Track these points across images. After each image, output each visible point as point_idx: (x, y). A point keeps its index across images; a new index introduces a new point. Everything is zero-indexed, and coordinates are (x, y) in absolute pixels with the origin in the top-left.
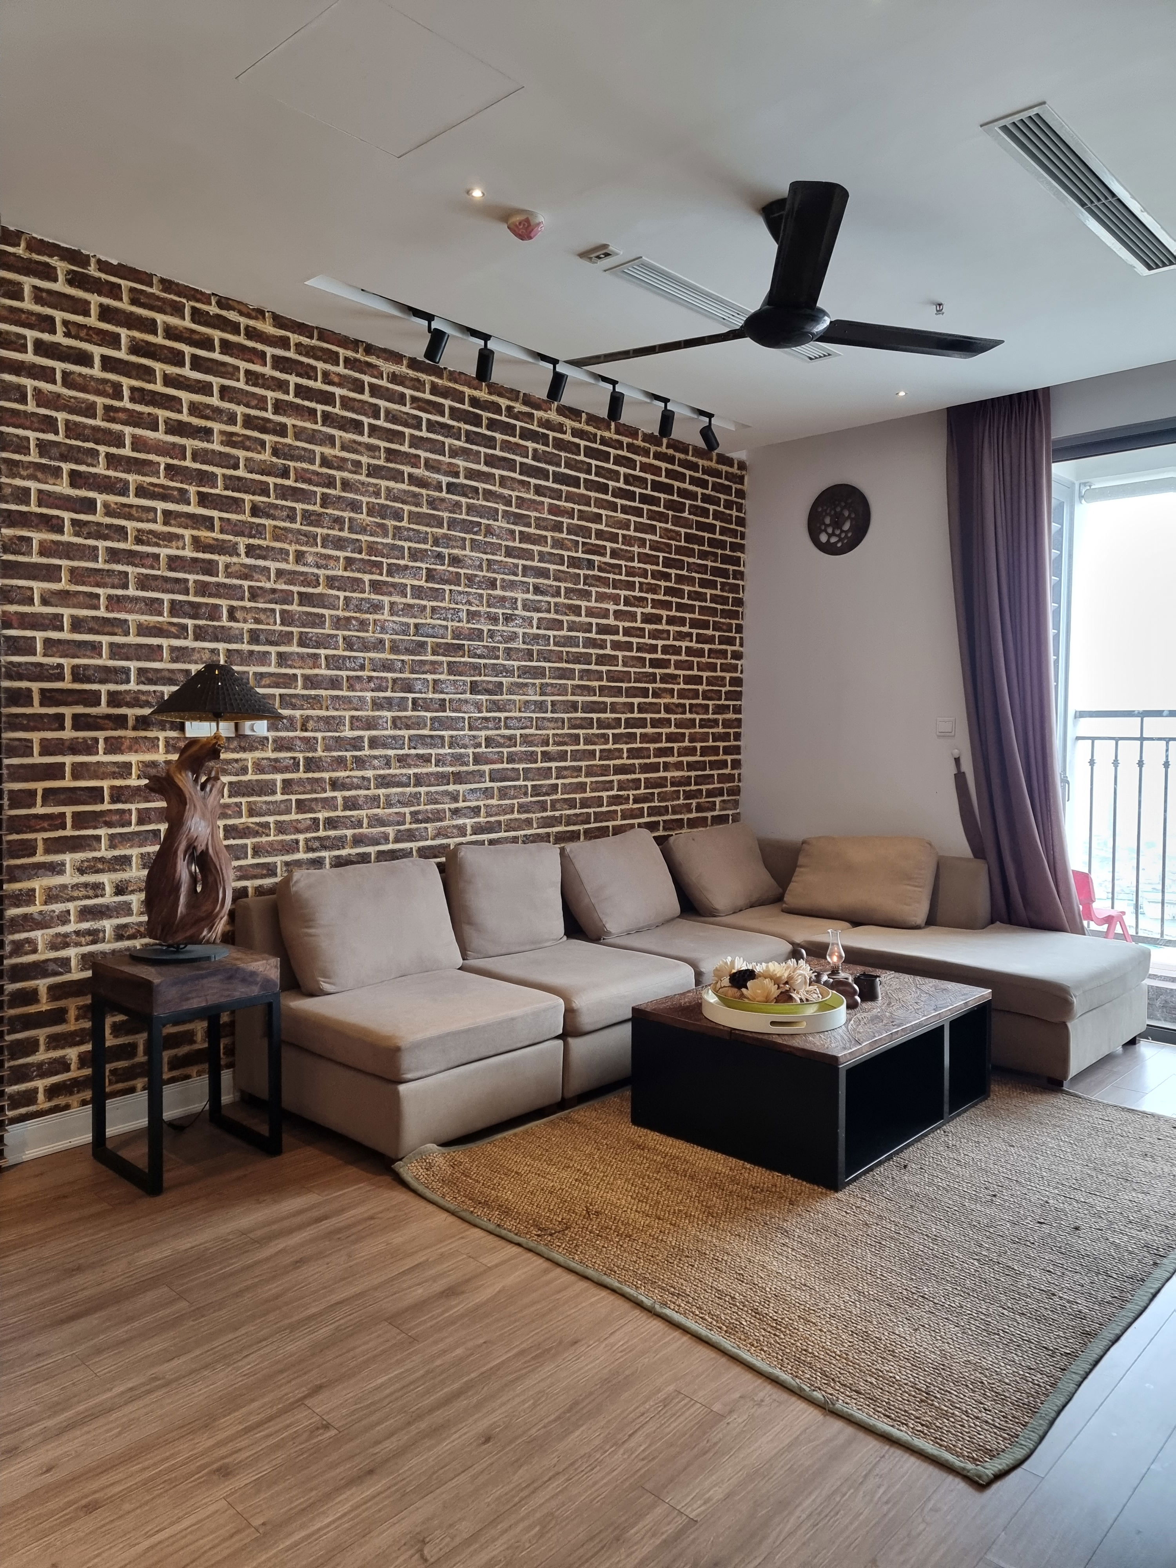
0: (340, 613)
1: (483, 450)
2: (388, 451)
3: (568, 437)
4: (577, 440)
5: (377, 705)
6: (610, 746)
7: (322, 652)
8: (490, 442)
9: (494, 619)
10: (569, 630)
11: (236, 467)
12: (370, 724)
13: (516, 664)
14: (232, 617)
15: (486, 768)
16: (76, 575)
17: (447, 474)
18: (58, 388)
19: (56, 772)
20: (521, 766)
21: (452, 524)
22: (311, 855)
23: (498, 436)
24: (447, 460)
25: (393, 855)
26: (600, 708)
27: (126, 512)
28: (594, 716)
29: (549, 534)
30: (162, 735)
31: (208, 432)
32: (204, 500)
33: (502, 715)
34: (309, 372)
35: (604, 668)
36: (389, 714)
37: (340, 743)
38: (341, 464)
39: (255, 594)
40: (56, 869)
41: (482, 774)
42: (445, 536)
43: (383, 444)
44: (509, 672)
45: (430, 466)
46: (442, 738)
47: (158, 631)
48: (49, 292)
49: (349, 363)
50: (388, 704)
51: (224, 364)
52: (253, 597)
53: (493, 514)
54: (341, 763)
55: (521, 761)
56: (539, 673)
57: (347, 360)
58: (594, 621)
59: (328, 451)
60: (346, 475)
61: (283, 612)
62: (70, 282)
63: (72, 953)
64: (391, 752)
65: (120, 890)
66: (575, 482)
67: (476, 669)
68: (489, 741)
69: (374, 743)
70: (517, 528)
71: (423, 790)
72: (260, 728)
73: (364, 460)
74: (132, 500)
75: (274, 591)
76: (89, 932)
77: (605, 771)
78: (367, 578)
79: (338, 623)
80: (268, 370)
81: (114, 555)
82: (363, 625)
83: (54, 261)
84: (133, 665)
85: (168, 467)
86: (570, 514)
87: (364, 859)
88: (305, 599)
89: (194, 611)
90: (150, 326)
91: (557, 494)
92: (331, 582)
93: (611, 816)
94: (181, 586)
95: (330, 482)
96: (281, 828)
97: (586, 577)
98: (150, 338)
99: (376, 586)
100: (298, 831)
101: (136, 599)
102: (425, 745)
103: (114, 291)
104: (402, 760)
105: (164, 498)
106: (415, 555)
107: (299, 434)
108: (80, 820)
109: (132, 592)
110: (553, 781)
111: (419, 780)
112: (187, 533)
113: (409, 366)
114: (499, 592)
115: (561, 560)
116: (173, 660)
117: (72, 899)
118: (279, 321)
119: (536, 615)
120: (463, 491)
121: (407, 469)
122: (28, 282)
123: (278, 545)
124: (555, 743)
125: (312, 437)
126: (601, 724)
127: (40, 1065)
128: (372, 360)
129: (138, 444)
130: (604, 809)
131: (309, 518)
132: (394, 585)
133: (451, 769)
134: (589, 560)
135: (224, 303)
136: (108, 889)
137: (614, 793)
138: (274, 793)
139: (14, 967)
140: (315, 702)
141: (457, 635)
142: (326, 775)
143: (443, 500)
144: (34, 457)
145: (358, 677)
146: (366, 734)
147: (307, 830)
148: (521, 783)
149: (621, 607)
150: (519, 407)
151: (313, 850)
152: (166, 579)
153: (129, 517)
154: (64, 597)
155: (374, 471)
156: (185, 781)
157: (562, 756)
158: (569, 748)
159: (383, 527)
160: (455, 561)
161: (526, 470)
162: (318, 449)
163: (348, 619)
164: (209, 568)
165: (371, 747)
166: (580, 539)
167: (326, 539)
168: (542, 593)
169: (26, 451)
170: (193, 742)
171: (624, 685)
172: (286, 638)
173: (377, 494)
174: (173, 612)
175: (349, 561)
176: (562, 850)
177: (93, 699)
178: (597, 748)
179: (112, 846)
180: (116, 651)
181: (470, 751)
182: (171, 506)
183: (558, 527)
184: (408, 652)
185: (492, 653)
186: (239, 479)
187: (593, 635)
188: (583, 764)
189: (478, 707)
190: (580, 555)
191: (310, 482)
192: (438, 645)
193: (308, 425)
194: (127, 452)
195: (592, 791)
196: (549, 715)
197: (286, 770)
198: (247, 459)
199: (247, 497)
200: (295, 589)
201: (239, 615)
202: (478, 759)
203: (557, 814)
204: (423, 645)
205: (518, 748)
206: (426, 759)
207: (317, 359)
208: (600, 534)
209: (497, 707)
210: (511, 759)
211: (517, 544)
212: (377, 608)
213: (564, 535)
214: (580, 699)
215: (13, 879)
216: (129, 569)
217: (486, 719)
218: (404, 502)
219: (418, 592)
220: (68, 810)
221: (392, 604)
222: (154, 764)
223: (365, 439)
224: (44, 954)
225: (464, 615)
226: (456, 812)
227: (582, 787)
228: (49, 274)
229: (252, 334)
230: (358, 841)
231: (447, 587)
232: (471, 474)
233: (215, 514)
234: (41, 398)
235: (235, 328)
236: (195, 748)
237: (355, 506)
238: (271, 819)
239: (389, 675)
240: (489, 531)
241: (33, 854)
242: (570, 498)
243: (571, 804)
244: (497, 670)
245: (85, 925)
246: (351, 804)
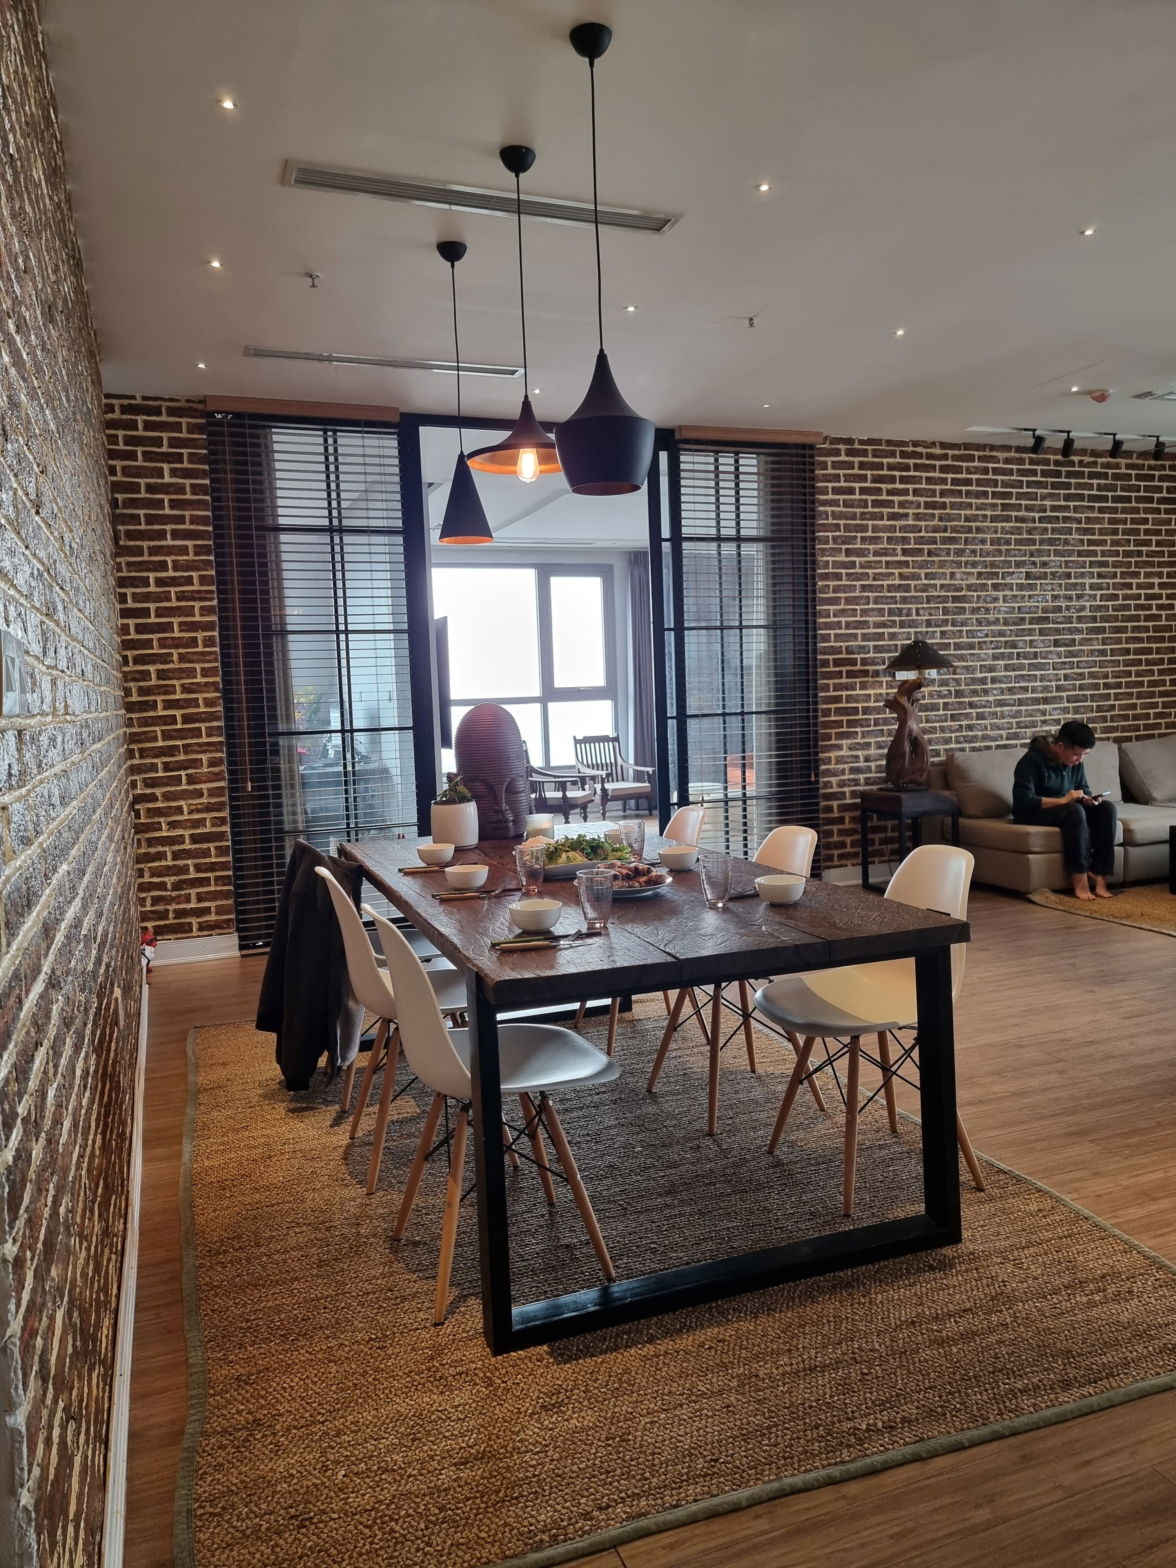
0: (974, 605)
1: (1062, 492)
2: (1002, 504)
3: (1123, 471)
4: (1129, 471)
5: (995, 657)
6: (1156, 678)
7: (964, 628)
8: (1067, 486)
9: (1070, 598)
10: (1124, 599)
11: (920, 531)
12: (991, 669)
13: (1084, 626)
14: (918, 614)
15: (1064, 694)
16: (848, 601)
17: (1038, 512)
18: (842, 509)
19: (838, 699)
20: (1088, 693)
21: (1042, 542)
22: (958, 746)
23: (1072, 481)
24: (1039, 503)
25: (1005, 747)
26: (1149, 651)
27: (869, 565)
28: (1143, 657)
29: (1108, 538)
30: (884, 680)
31: (907, 515)
32: (905, 552)
33: (1075, 660)
34: (958, 470)
35: (1150, 624)
36: (1002, 663)
37: (974, 681)
38: (975, 518)
39: (929, 600)
40: (839, 747)
41: (1061, 698)
42: (1037, 550)
43: (999, 502)
44: (1079, 631)
45: (1028, 509)
46: (1035, 676)
47: (883, 625)
48: (838, 462)
49: (981, 459)
50: (1002, 656)
51: (915, 477)
52: (928, 602)
53: (1069, 531)
54: (975, 693)
55: (1088, 689)
56: (1101, 630)
57: (979, 457)
58: (1142, 592)
59: (968, 512)
60: (978, 524)
61: (944, 608)
62: (847, 455)
63: (846, 789)
64: (1004, 686)
65: (867, 760)
66: (1128, 499)
67: (1058, 631)
68: (1066, 677)
69: (994, 680)
70: (1085, 538)
71: (1023, 708)
72: (933, 673)
73: (989, 513)
74: (872, 558)
75: (939, 597)
76: (854, 780)
77: (1151, 695)
78: (989, 582)
79: (974, 611)
80: (937, 475)
81: (864, 588)
82: (987, 610)
83: (841, 447)
84: (871, 644)
85: (888, 538)
86: (1124, 521)
87: (988, 748)
88: (956, 599)
89: (900, 612)
90: (880, 466)
91: (1115, 510)
92: (970, 587)
93: (1157, 726)
94: (893, 600)
95: (970, 530)
96: (943, 730)
97: (1136, 562)
98: (881, 473)
99: (995, 587)
100: (952, 732)
101: (873, 610)
102: (1025, 680)
103: (864, 453)
104: (1011, 690)
105: (886, 555)
106: (1018, 565)
107: (953, 506)
108: (850, 723)
109: (871, 606)
110: (1112, 703)
111: (1021, 702)
112: (896, 571)
113: (1016, 452)
114: (1073, 581)
115: (1117, 553)
116: (890, 640)
117: (847, 763)
118: (944, 446)
119: (1099, 593)
120: (1050, 520)
121: (1014, 514)
122: (830, 460)
123: (941, 570)
124: (1113, 677)
125: (960, 506)
126: (1148, 662)
127: (835, 843)
128: (994, 454)
129: (875, 529)
130: (1151, 722)
131: (960, 552)
132: (1005, 585)
133: (1041, 695)
134: (1138, 551)
135: (916, 444)
136: (862, 759)
137: (1159, 710)
138: (939, 710)
139: (824, 794)
140: (962, 658)
141: (1045, 610)
142: (967, 700)
143: (1036, 528)
144: (831, 545)
145: (985, 642)
146: (989, 675)
147: (957, 731)
148: (1088, 704)
149: (1165, 580)
150: (1087, 459)
151: (960, 743)
152: (887, 597)
153: (870, 568)
154: (843, 612)
155: (994, 519)
156: (904, 701)
157: (1119, 685)
158: (1123, 680)
159: (999, 551)
160: (1044, 564)
161: (1092, 498)
162: (963, 512)
163: (979, 608)
164: (907, 589)
165: (992, 683)
166: (1132, 538)
167: (966, 563)
168: (1104, 577)
169: (827, 542)
170: (905, 682)
171: (1167, 635)
172: (945, 622)
173: (996, 532)
174: (890, 614)
175: (980, 574)
176: (1120, 749)
177: (853, 662)
178: (1146, 679)
179: (863, 737)
180: (865, 637)
181: (1054, 684)
182: (889, 559)
183: (1115, 532)
184: (1015, 624)
185: (1069, 620)
186: (922, 537)
187: (1142, 602)
188: (1135, 690)
189: (1059, 655)
190: (1132, 548)
191: (958, 532)
192: (1033, 618)
193: (958, 500)
194: (870, 534)
195: (1141, 709)
196: (1109, 658)
197: (945, 696)
198: (926, 526)
199: (925, 547)
200: (949, 594)
201: (921, 612)
202: (1059, 688)
203: (1115, 724)
204: (1023, 619)
205: (1086, 681)
206: (1025, 689)
207: (963, 461)
208: (1147, 532)
209: (1071, 654)
210: (1081, 688)
211: (1086, 548)
212: (996, 599)
213: (1120, 537)
214: (1132, 646)
215: (823, 752)
216: (870, 594)
217: (1064, 663)
218: (1012, 534)
219: (1021, 587)
220: (845, 718)
221: (1004, 596)
222: (881, 694)
223: (990, 501)
224: (835, 789)
225: (1049, 598)
226: (1044, 722)
227: (1134, 706)
228: (837, 453)
229: (930, 456)
230: (985, 738)
231: (1038, 582)
232: (1054, 509)
233: (910, 559)
234: (835, 515)
235: (920, 456)
236: (907, 685)
237: (983, 542)
238: (937, 725)
239: (1003, 639)
240: (1066, 542)
241: (830, 740)
242: (1124, 511)
243: (1126, 718)
244: (1072, 631)
245: (852, 776)
246: (980, 716)
